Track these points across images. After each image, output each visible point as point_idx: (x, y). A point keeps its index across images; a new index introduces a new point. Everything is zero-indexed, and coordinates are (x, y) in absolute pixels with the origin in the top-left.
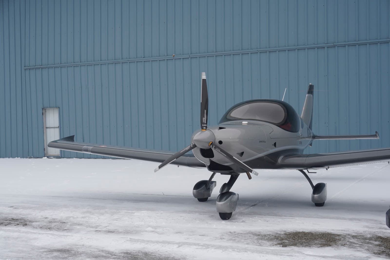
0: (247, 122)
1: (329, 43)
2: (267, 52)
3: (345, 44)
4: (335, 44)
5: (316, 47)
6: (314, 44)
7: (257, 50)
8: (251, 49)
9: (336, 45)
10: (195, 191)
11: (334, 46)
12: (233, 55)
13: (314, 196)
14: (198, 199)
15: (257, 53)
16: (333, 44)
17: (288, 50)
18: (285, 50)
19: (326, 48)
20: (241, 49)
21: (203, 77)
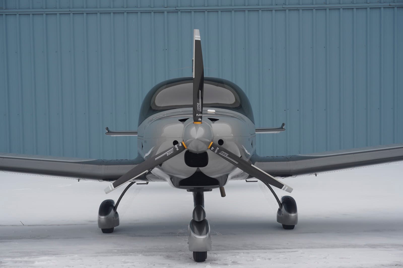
0: (214, 111)
1: (169, 7)
2: (83, 13)
3: (191, 10)
4: (177, 8)
5: (152, 11)
6: (150, 6)
7: (68, 10)
8: (60, 8)
9: (179, 10)
10: (103, 217)
11: (176, 12)
12: (33, 14)
13: (291, 216)
14: (102, 229)
15: (70, 14)
16: (175, 9)
17: (114, 13)
18: (110, 13)
19: (166, 13)
20: (44, 8)
21: (196, 36)
